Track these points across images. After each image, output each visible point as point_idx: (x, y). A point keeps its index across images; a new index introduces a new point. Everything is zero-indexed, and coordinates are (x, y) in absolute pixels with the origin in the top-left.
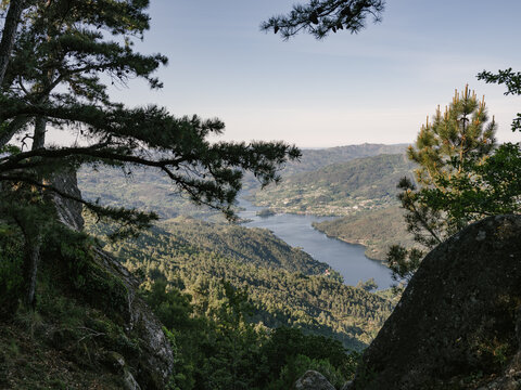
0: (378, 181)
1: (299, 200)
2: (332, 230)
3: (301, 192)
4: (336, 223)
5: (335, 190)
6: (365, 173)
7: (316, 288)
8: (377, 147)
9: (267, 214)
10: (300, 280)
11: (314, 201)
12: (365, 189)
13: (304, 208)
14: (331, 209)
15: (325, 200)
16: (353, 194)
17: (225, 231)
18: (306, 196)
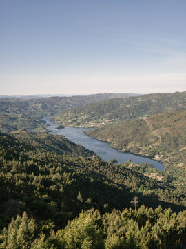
0: (113, 111)
1: (76, 121)
2: (93, 135)
3: (77, 116)
4: (95, 131)
5: (93, 115)
6: (107, 107)
7: (97, 165)
8: (111, 94)
9: (61, 127)
10: (88, 162)
11: (83, 121)
12: (107, 115)
13: (79, 124)
14: (92, 124)
15: (89, 120)
16: (101, 117)
17: (43, 136)
18: (79, 118)
